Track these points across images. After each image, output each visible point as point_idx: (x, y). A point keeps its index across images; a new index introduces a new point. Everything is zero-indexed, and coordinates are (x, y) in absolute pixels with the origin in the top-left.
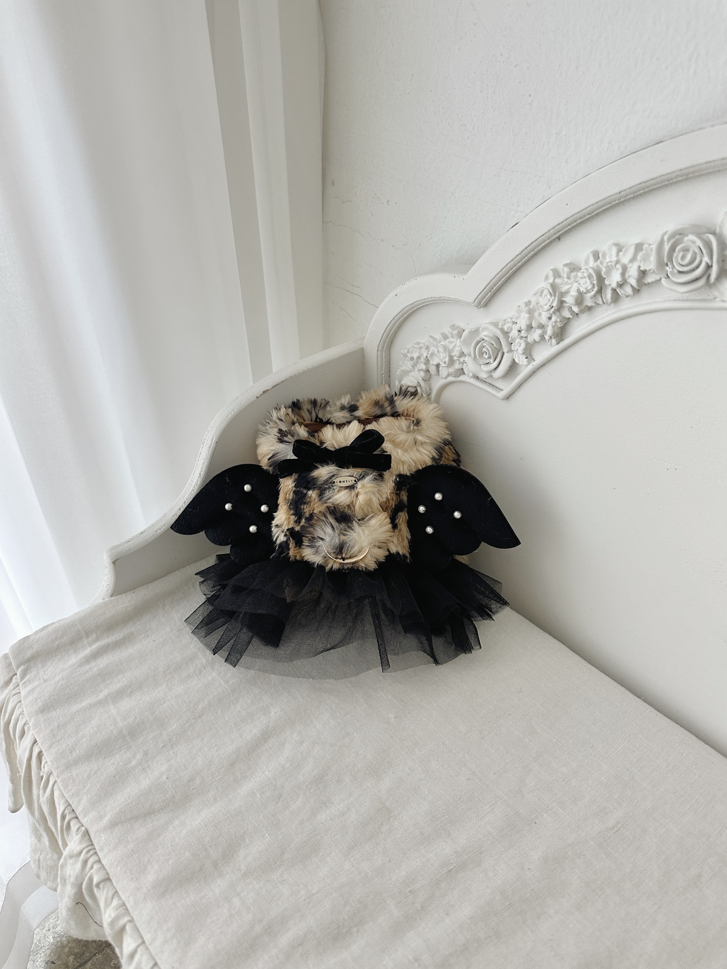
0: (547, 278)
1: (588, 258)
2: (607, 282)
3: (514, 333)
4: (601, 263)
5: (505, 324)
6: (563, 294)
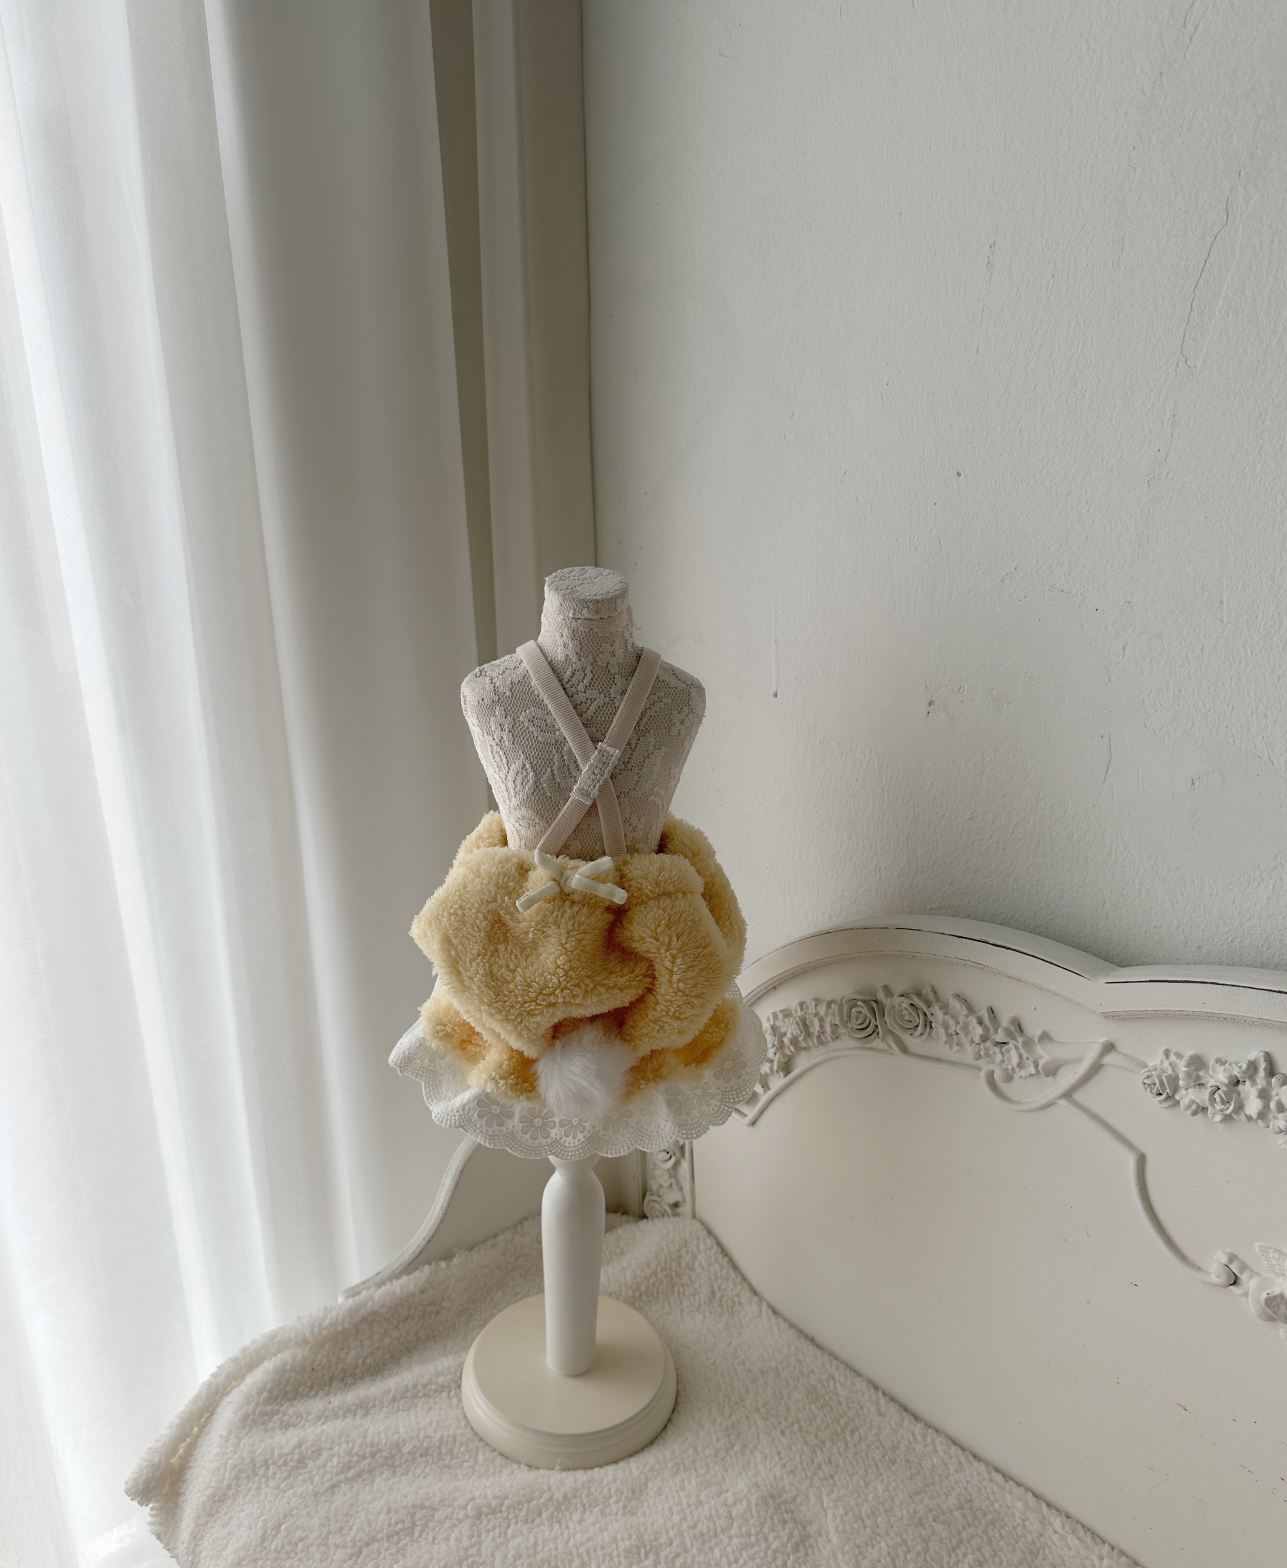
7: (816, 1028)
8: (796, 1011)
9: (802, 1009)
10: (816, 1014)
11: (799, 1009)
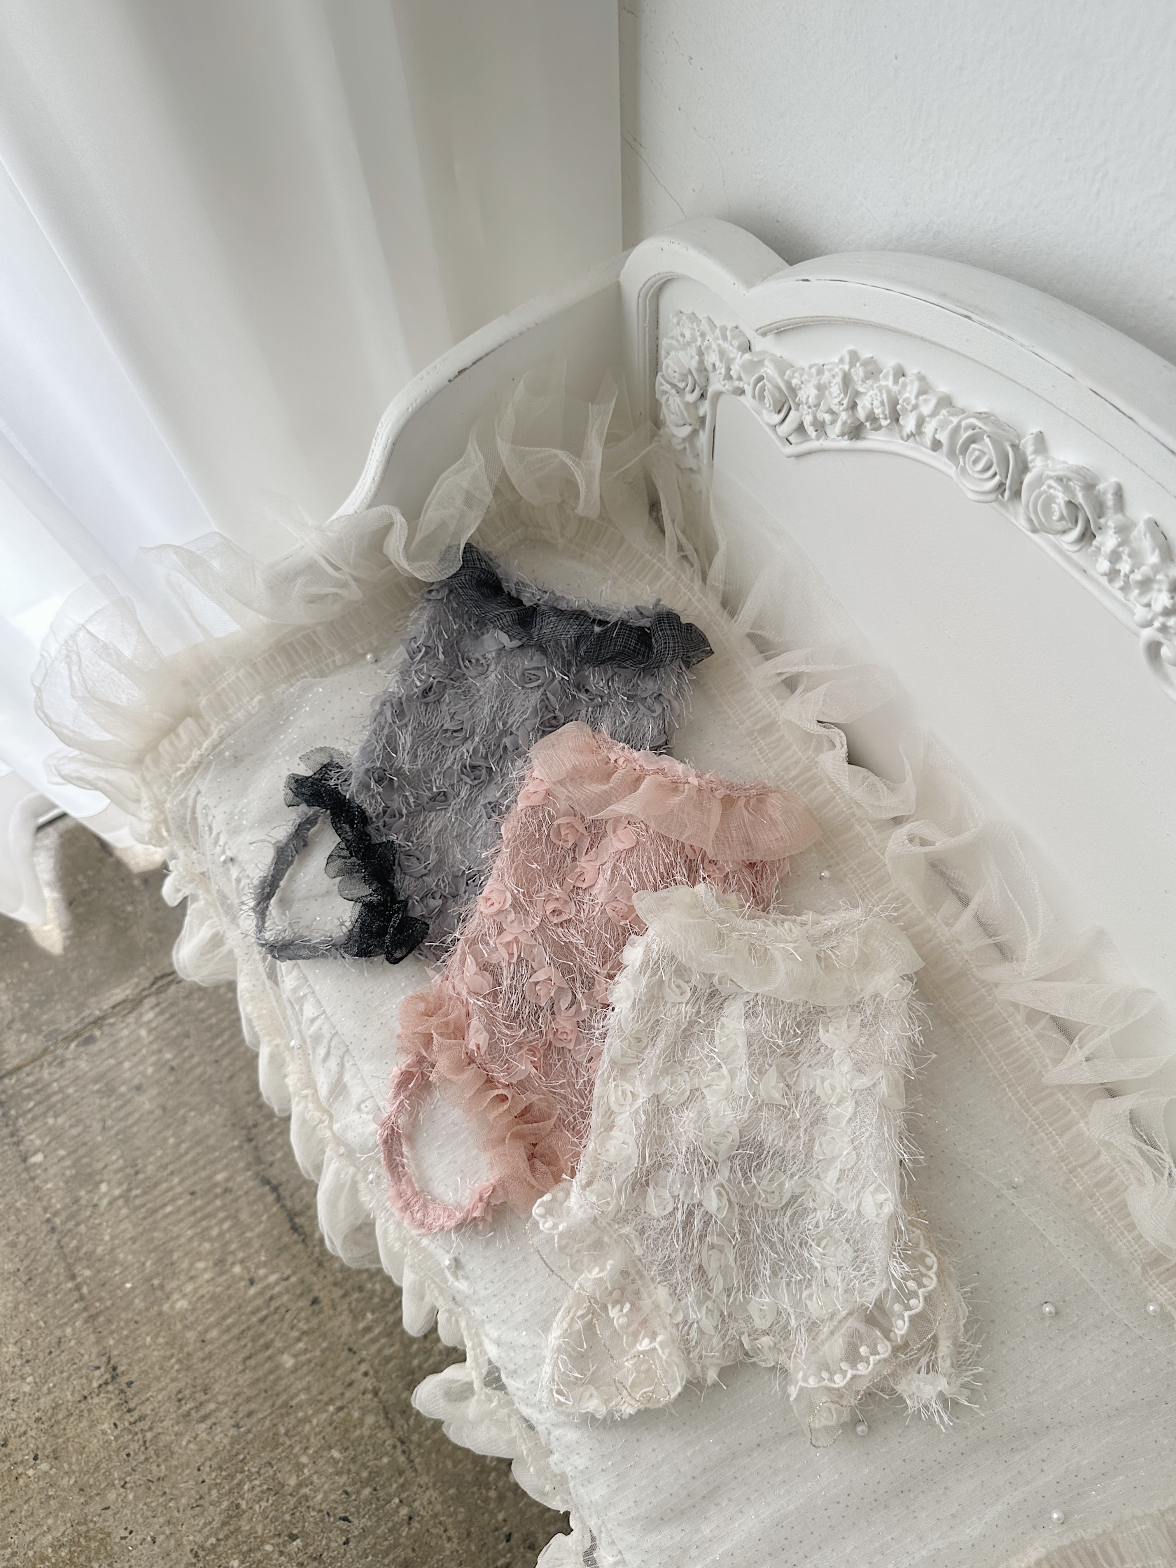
0: (842, 361)
1: (888, 373)
2: (901, 422)
3: (802, 395)
4: (900, 392)
5: (793, 377)
6: (857, 394)
7: (909, 423)
8: (886, 378)
9: (896, 382)
10: (915, 407)
11: (891, 378)
